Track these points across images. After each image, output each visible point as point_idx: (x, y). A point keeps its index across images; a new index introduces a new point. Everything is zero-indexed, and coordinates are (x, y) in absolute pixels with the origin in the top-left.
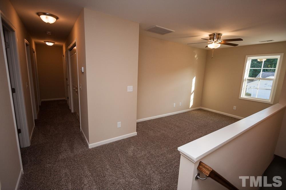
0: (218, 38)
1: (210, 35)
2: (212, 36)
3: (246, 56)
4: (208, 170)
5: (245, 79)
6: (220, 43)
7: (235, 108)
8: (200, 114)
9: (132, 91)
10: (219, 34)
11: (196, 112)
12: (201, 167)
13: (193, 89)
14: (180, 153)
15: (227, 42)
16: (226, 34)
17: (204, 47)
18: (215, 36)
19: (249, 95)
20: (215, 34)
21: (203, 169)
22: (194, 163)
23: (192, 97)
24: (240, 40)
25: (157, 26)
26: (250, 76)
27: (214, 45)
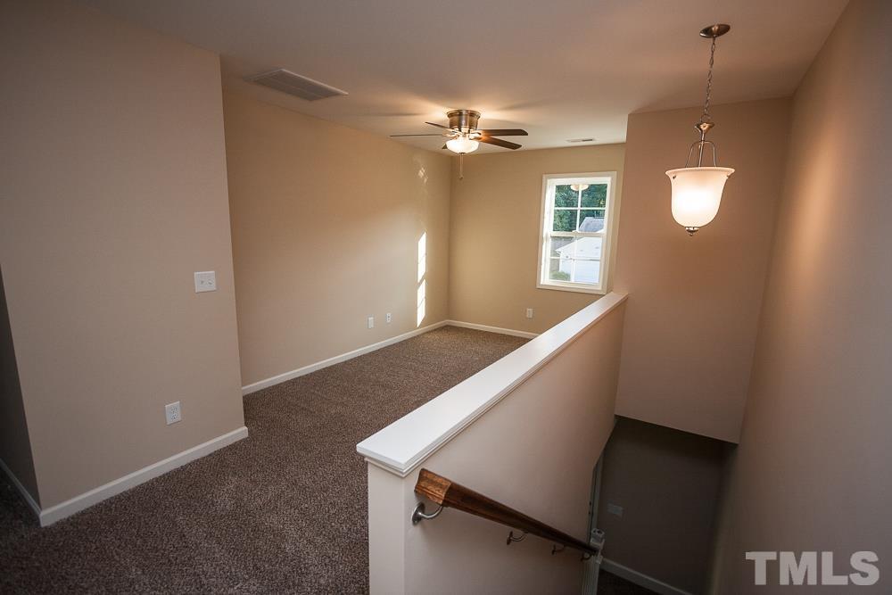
0: (472, 125)
1: (450, 115)
2: (456, 118)
3: (544, 177)
4: (441, 487)
5: (547, 235)
6: (476, 139)
7: (530, 312)
8: (446, 338)
9: (213, 287)
10: (472, 114)
11: (436, 336)
12: (423, 484)
13: (422, 269)
14: (366, 459)
15: (494, 136)
16: (490, 114)
17: (439, 148)
18: (464, 117)
19: (566, 277)
20: (464, 113)
21: (429, 488)
22: (402, 478)
23: (421, 293)
24: (522, 133)
25: (284, 70)
26: (556, 228)
27: (462, 144)
